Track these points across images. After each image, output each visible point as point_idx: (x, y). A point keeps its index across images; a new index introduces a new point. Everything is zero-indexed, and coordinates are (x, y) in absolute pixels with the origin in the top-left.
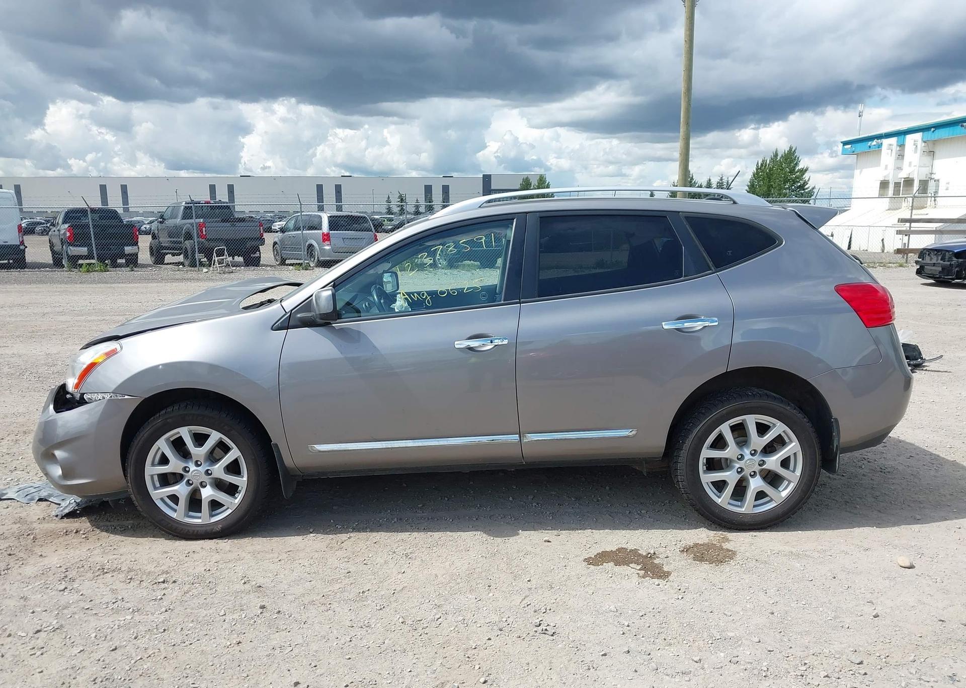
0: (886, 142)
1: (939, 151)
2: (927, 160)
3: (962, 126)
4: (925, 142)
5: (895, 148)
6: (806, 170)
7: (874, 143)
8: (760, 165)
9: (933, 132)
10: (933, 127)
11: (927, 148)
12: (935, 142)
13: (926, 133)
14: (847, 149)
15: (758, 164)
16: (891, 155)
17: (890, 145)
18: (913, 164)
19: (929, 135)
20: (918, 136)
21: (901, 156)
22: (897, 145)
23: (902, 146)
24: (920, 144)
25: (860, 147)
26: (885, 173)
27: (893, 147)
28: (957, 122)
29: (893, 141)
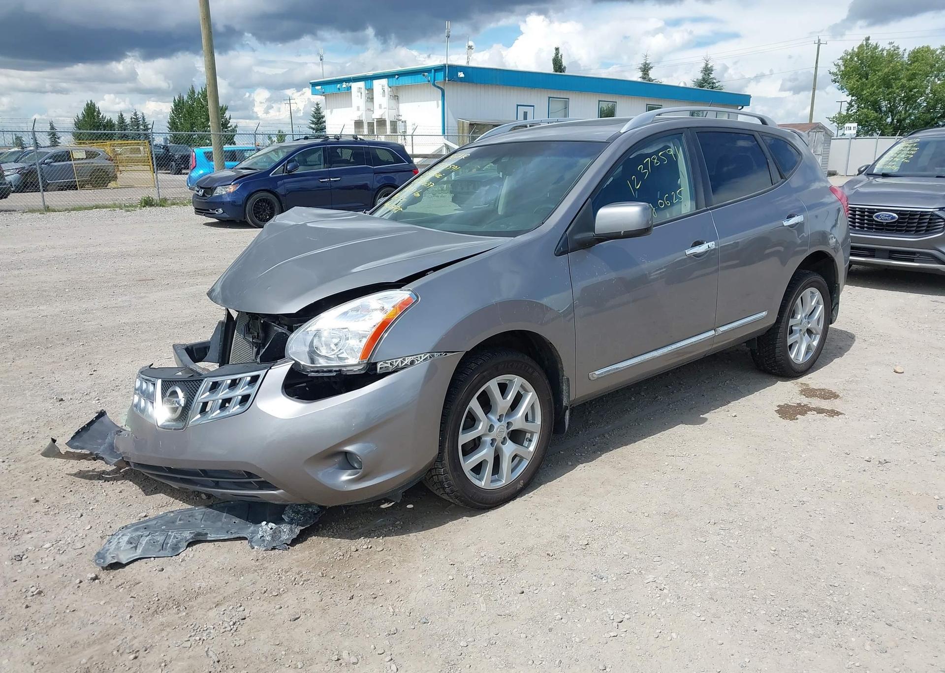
0: (355, 86)
1: (401, 95)
2: (393, 102)
3: (424, 75)
4: (390, 87)
5: (364, 91)
6: (226, 109)
7: (344, 85)
8: (177, 101)
9: (397, 79)
10: (397, 75)
11: (392, 92)
12: (398, 88)
13: (391, 80)
14: (318, 90)
15: (175, 100)
16: (361, 98)
17: (360, 88)
18: (383, 107)
19: (394, 81)
20: (384, 81)
21: (371, 99)
22: (366, 89)
23: (370, 90)
24: (386, 88)
25: (329, 89)
26: (359, 113)
27: (362, 90)
28: (419, 72)
29: (361, 84)
